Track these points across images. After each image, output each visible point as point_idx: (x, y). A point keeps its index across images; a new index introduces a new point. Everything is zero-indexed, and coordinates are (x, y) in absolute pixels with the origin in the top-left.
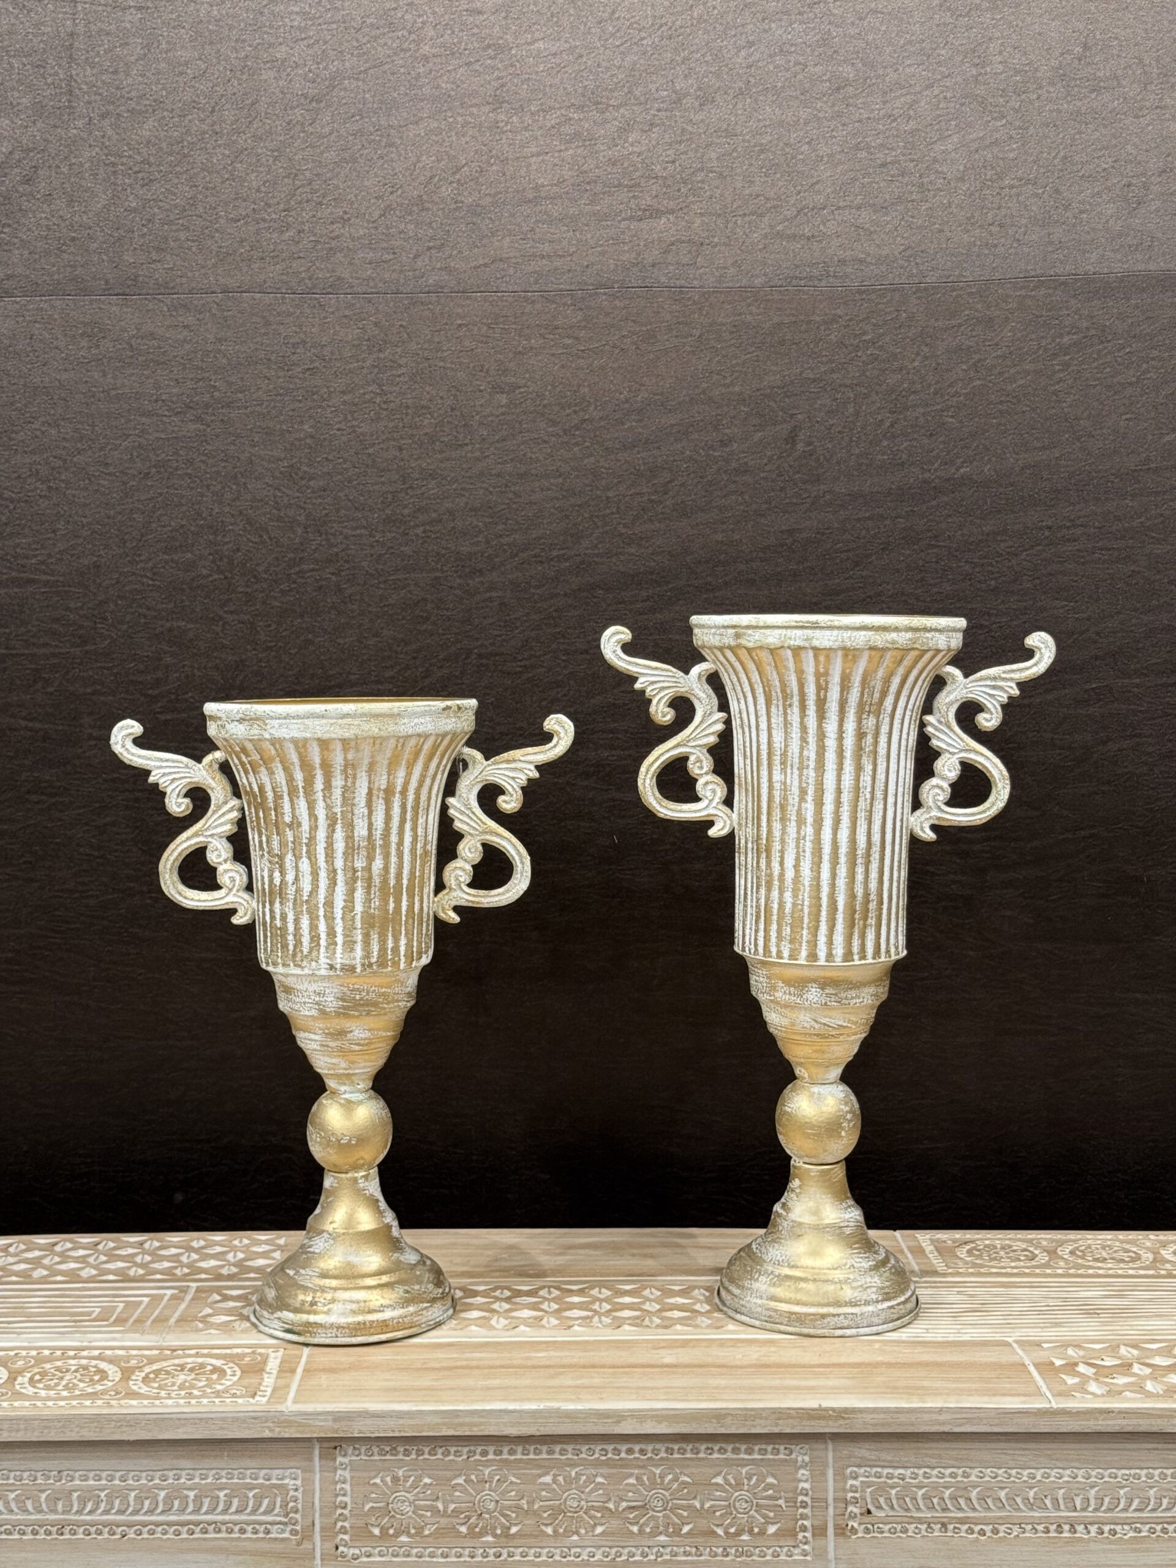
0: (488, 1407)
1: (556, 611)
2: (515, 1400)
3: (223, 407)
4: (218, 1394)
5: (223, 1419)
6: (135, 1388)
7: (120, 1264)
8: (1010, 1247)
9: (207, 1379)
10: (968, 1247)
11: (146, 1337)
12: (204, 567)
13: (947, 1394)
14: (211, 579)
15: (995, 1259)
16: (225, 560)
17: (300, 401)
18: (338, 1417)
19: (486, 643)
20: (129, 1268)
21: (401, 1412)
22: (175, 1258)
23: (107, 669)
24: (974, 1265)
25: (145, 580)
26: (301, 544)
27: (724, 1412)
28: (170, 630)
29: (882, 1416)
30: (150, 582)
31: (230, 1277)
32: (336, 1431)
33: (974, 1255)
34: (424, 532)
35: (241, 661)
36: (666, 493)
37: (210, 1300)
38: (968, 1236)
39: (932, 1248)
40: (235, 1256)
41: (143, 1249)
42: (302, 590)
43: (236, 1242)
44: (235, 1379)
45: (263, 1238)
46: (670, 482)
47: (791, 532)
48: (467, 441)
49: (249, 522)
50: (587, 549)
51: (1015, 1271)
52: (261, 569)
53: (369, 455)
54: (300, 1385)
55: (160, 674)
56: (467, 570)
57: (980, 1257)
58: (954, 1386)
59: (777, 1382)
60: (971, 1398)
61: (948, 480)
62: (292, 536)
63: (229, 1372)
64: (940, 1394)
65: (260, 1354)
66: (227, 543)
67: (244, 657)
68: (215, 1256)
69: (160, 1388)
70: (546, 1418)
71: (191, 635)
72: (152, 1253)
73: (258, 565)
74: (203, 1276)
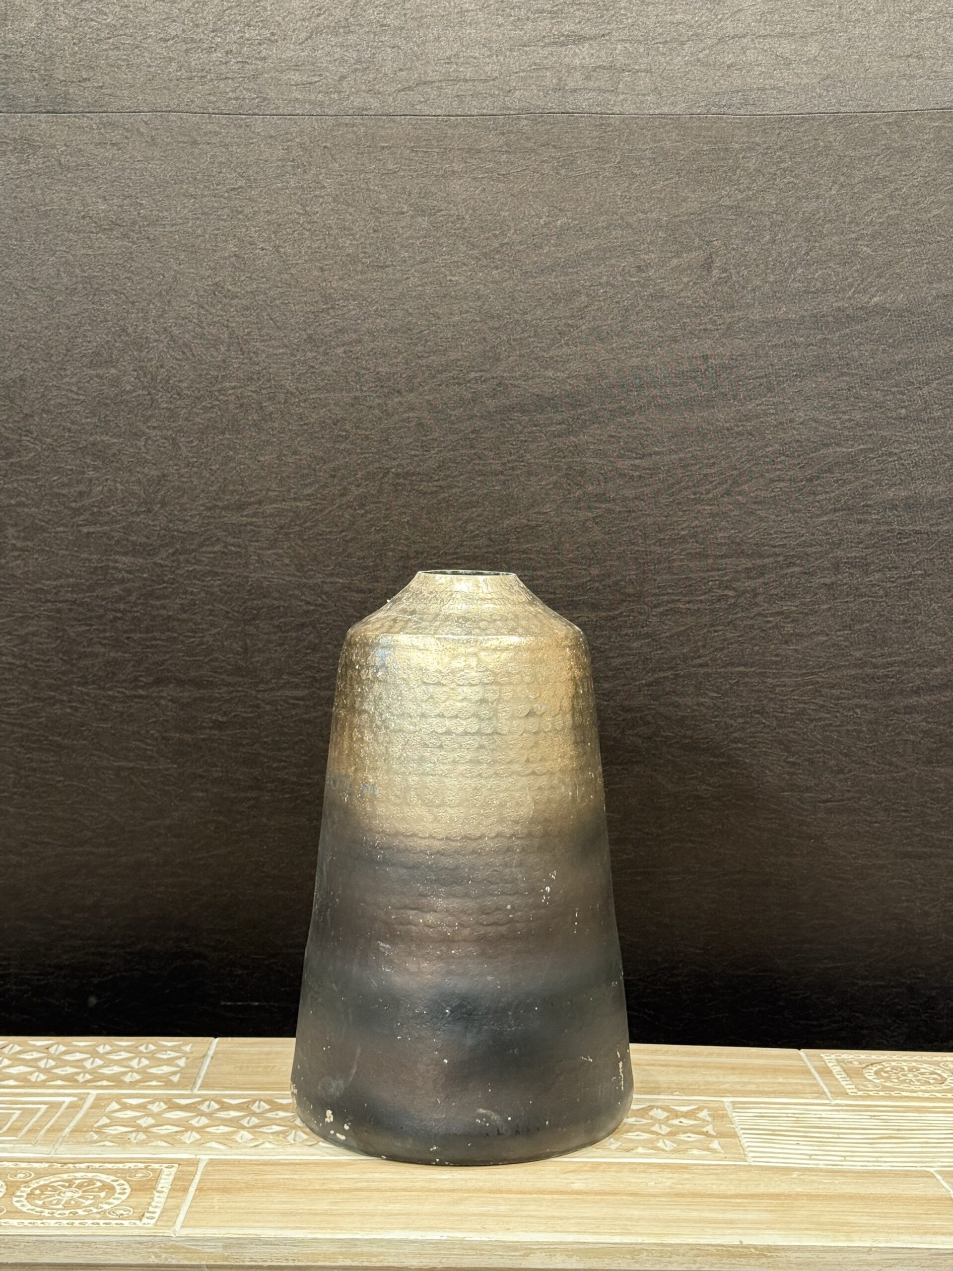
0: (388, 1236)
1: (472, 432)
2: (417, 1229)
3: (148, 225)
4: (103, 1214)
5: (107, 1243)
6: (18, 1205)
7: (23, 1069)
8: (918, 1069)
9: (95, 1196)
10: (875, 1069)
11: (39, 1148)
12: (129, 382)
13: (875, 1232)
14: (134, 394)
15: (904, 1081)
16: (149, 376)
17: (225, 220)
18: (229, 1244)
19: (404, 462)
20: (31, 1073)
21: (295, 1239)
22: (78, 1064)
23: (32, 481)
24: (885, 1088)
25: (70, 394)
26: (224, 361)
27: (639, 1247)
28: (93, 444)
29: (807, 1255)
30: (75, 397)
31: (133, 1085)
32: (227, 1259)
33: (883, 1077)
34: (345, 352)
35: (164, 476)
36: (582, 318)
37: (109, 1109)
38: (873, 1057)
39: (838, 1068)
40: (139, 1063)
41: (49, 1053)
42: (224, 407)
43: (142, 1048)
44: (124, 1197)
45: (170, 1044)
46: (586, 307)
47: (705, 358)
48: (389, 263)
49: (173, 339)
50: (504, 372)
51: (927, 1095)
52: (185, 385)
53: (292, 275)
54: (190, 1207)
55: (81, 487)
56: (386, 390)
57: (888, 1079)
58: (881, 1222)
59: (695, 1214)
60: (902, 1237)
61: (861, 308)
62: (215, 354)
63: (118, 1188)
64: (868, 1232)
65: (153, 1170)
66: (151, 360)
67: (166, 472)
68: (118, 1063)
69: (44, 1206)
70: (449, 1249)
71: (114, 450)
72: (57, 1058)
73: (180, 381)
74: (105, 1083)
